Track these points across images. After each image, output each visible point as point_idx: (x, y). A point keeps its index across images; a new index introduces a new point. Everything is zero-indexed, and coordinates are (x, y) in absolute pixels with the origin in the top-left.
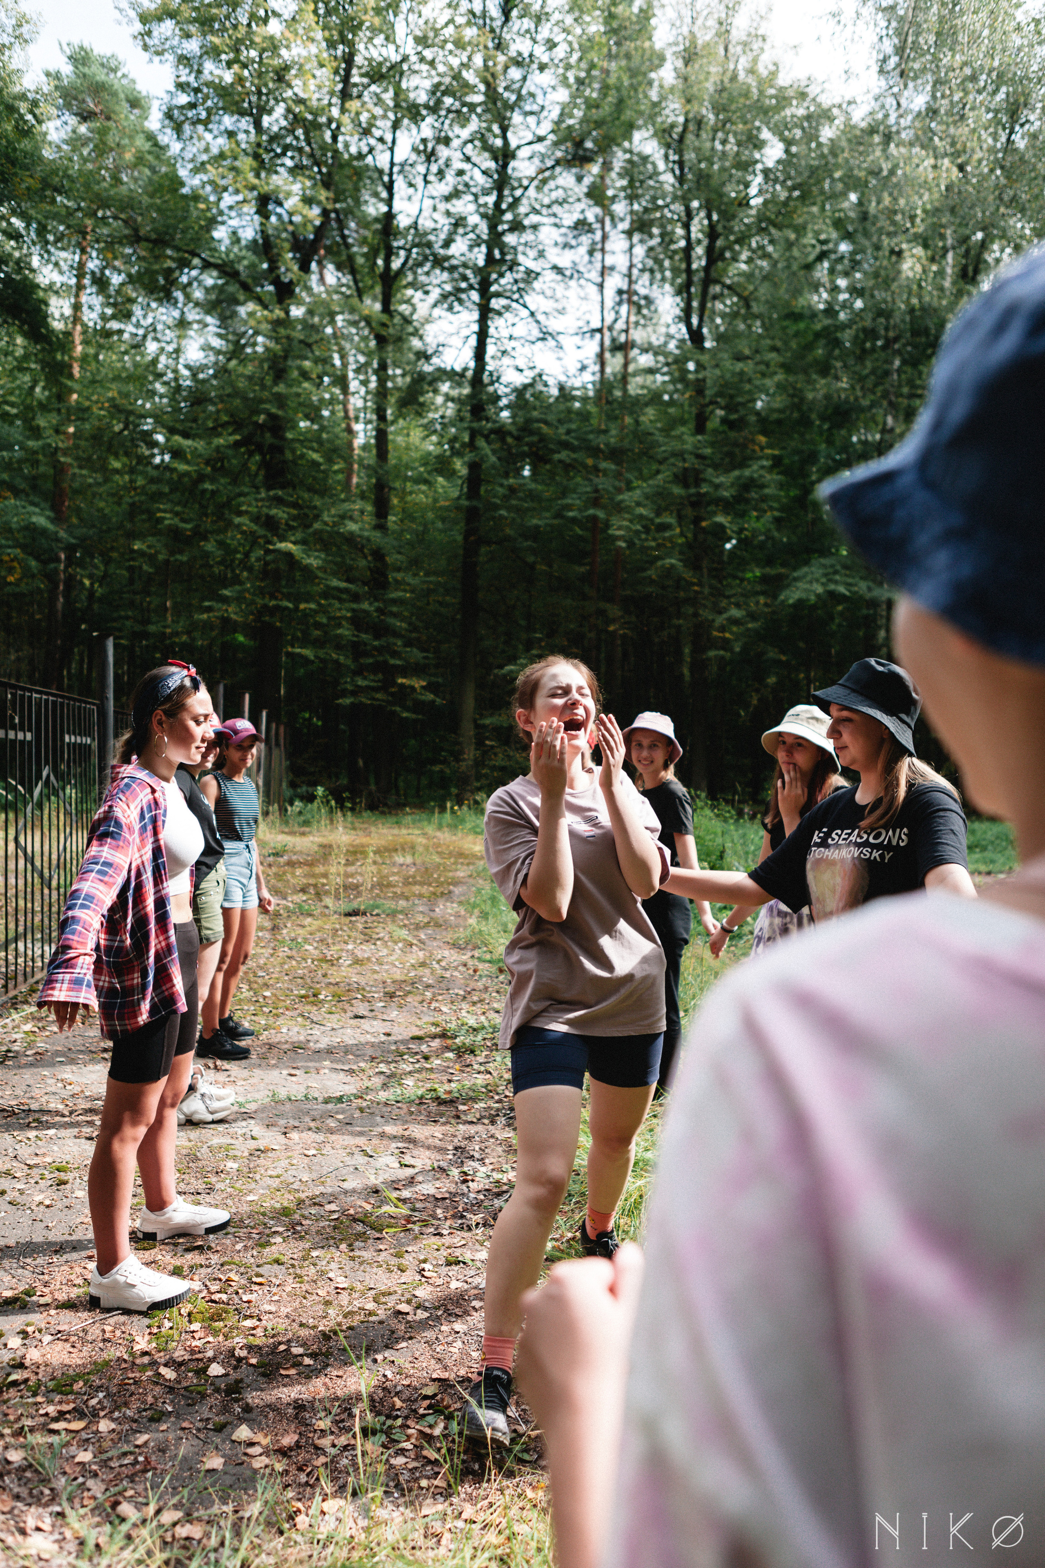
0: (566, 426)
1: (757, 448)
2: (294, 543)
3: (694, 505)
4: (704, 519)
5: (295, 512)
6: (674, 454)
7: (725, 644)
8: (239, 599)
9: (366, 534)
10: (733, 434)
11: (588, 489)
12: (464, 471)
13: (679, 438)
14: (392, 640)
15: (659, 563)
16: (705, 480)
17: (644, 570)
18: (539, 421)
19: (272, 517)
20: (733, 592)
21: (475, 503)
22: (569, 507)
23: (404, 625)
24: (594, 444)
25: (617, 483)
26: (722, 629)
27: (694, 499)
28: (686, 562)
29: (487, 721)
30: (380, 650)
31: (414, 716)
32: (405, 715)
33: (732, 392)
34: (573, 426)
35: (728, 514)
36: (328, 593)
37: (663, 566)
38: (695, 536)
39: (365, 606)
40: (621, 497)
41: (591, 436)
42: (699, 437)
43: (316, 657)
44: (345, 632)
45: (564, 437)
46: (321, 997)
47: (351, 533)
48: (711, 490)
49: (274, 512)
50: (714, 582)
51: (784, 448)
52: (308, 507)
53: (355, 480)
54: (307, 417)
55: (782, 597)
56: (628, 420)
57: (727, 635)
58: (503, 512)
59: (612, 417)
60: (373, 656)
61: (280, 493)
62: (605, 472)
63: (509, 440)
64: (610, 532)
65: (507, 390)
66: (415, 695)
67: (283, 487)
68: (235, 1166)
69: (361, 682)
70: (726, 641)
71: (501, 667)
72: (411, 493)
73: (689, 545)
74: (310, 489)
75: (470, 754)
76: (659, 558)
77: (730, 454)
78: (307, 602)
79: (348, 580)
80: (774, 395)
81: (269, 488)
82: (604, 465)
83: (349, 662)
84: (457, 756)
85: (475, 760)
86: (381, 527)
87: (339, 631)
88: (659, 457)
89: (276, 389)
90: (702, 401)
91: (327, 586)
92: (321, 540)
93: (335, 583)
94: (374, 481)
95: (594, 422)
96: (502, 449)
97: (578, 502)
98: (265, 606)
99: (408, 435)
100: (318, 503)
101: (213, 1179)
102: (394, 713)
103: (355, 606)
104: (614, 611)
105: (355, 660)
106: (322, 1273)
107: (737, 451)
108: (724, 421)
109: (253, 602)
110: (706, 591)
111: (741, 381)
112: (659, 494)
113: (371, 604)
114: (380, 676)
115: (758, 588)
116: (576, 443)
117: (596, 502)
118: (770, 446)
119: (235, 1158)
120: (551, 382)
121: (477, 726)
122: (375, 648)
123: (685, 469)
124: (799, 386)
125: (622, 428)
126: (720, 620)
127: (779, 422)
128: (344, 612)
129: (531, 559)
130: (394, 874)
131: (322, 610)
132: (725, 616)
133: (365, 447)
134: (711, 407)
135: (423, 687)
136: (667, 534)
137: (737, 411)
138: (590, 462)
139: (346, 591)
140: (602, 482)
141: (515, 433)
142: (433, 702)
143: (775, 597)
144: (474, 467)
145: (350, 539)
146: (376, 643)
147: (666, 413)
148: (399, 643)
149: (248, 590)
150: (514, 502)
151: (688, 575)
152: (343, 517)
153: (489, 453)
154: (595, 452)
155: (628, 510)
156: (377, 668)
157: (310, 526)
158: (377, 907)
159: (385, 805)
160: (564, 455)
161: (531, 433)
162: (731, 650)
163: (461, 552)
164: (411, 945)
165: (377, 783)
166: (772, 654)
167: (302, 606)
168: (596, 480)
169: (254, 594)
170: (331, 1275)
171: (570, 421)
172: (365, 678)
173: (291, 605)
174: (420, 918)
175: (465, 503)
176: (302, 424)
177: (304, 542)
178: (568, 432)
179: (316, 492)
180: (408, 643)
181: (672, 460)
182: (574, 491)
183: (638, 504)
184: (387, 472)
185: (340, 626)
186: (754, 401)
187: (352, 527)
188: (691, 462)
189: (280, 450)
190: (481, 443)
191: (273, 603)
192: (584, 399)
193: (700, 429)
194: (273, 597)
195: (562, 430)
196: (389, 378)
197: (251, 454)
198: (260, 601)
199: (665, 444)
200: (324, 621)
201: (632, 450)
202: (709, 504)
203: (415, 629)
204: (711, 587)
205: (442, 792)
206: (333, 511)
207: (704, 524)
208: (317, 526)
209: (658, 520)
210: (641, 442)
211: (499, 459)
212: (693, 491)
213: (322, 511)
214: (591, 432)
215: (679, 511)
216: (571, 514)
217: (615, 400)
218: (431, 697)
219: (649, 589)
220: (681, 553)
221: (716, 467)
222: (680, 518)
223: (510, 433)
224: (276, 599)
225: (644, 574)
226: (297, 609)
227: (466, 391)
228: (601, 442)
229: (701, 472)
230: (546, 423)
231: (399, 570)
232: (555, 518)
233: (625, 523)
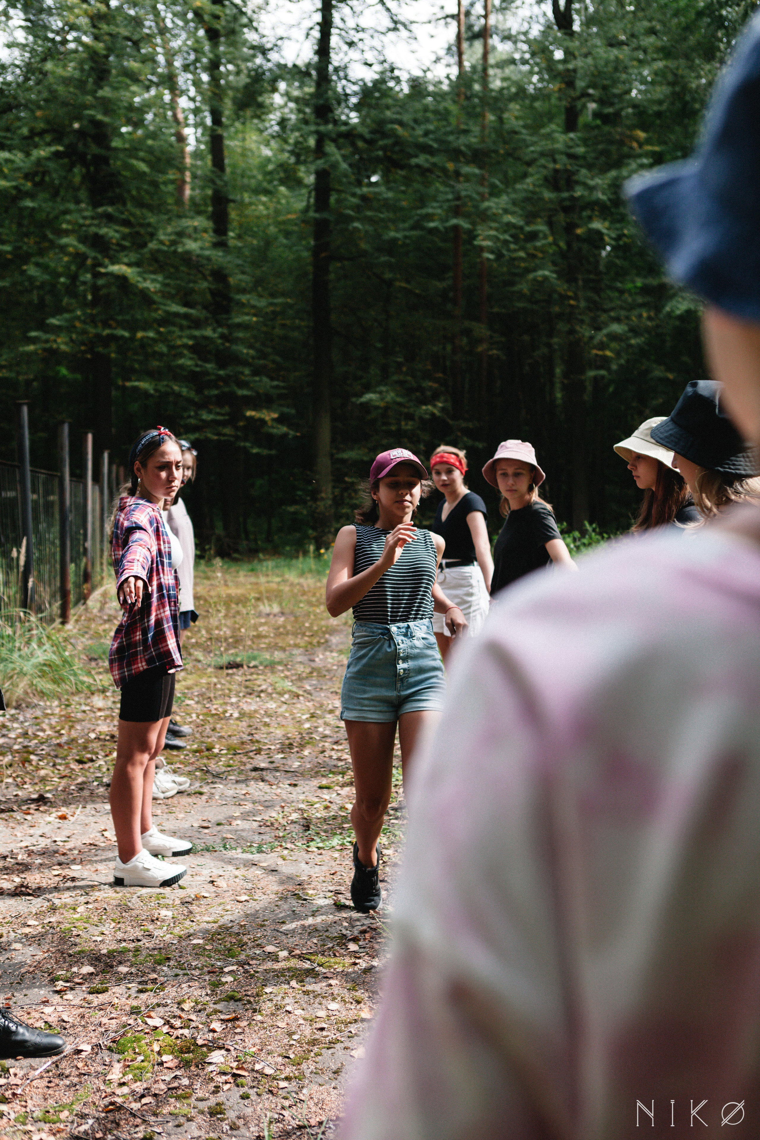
0: (423, 127)
1: (635, 145)
2: (129, 265)
3: (566, 210)
4: (578, 226)
5: (126, 230)
6: (542, 154)
7: (604, 363)
8: (70, 328)
9: (207, 253)
10: (606, 129)
11: (450, 197)
12: (311, 179)
13: (549, 136)
14: (240, 369)
15: (531, 276)
16: (577, 182)
17: (513, 284)
18: (393, 121)
19: (102, 237)
20: (612, 305)
21: (325, 215)
22: (429, 217)
23: (252, 352)
24: (455, 145)
25: (481, 189)
26: (602, 346)
27: (567, 203)
28: (560, 274)
29: (345, 455)
30: (225, 381)
31: (265, 452)
32: (255, 451)
33: (606, 82)
34: (431, 127)
35: (605, 219)
36: (168, 319)
37: (535, 280)
38: (569, 244)
39: (208, 332)
40: (486, 204)
41: (451, 138)
42: (572, 135)
43: (156, 390)
44: (187, 362)
45: (421, 140)
46: (216, 751)
47: (188, 253)
48: (586, 193)
49: (103, 231)
50: (590, 294)
51: (665, 143)
52: (141, 225)
53: (188, 192)
54: (129, 122)
55: (668, 309)
56: (491, 117)
57: (608, 353)
58: (357, 225)
59: (472, 114)
60: (217, 387)
61: (110, 209)
62: (468, 178)
63: (360, 144)
64: (476, 243)
65: (356, 88)
66: (265, 429)
67: (112, 203)
68: (170, 914)
69: (206, 416)
70: (605, 359)
71: (361, 395)
72: (251, 204)
73: (563, 255)
74: (141, 204)
75: (327, 493)
76: (528, 271)
77: (605, 153)
78: (144, 329)
79: (186, 304)
80: (653, 83)
81: (95, 204)
82: (467, 169)
83: (192, 395)
84: (314, 495)
85: (334, 499)
86: (221, 245)
87: (181, 361)
88: (527, 158)
89: (100, 93)
90: (573, 94)
91: (167, 313)
92: (156, 260)
93: (176, 308)
94: (210, 192)
95: (453, 121)
96: (353, 154)
97: (439, 211)
98: (98, 336)
99: (244, 140)
100: (152, 219)
101: (151, 927)
102: (245, 449)
103: (197, 333)
104: (481, 330)
105: (199, 391)
106: (278, 1008)
107: (613, 148)
108: (596, 115)
109: (84, 332)
110: (583, 304)
111: (616, 69)
112: (527, 199)
113: (214, 330)
114: (227, 409)
115: (640, 300)
116: (435, 145)
117: (456, 211)
118: (648, 141)
119: (167, 907)
120: (404, 77)
121: (335, 461)
122: (220, 378)
123: (556, 171)
124: (680, 72)
125: (483, 127)
126: (600, 336)
127: (659, 114)
128: (185, 340)
129: (388, 275)
130: (262, 624)
131: (163, 338)
132: (605, 331)
133: (197, 155)
134: (584, 100)
135: (273, 420)
136: (538, 244)
137: (612, 104)
138: (450, 166)
139: (186, 316)
140: (465, 189)
141: (368, 136)
142: (285, 436)
143: (658, 309)
144: (322, 175)
145: (187, 258)
146: (221, 372)
147: (532, 107)
148: (247, 371)
149: (78, 318)
150: (369, 213)
151: (562, 287)
152: (181, 234)
153: (339, 158)
154: (456, 154)
155: (495, 217)
156: (221, 400)
157: (144, 245)
158: (254, 658)
159: (236, 551)
160: (422, 160)
161: (384, 135)
162: (609, 370)
163: (310, 269)
164: (298, 696)
165: (226, 528)
166: (658, 372)
167: (140, 335)
168: (459, 187)
169: (84, 322)
170: (288, 1008)
171: (427, 120)
172: (210, 412)
173: (126, 334)
174: (300, 669)
175: (312, 214)
176: (124, 130)
177: (137, 264)
178: (426, 133)
179: (149, 207)
180: (256, 372)
181: (542, 161)
182: (434, 199)
183: (506, 211)
184: (226, 184)
185: (181, 355)
186: (629, 91)
187: (192, 245)
188: (562, 163)
189: (105, 160)
190: (330, 148)
191: (106, 332)
192: (440, 96)
193: (570, 125)
194: (106, 325)
195: (419, 131)
196: (221, 75)
197: (72, 165)
198: (92, 330)
199: (534, 144)
200: (164, 349)
201: (496, 152)
202: (583, 208)
203: (263, 356)
204: (588, 300)
205: (298, 535)
206: (169, 229)
207: (579, 231)
208: (152, 245)
209: (528, 229)
210: (505, 142)
211: (350, 165)
212: (565, 195)
213: (156, 229)
214: (451, 133)
215: (550, 217)
216: (432, 225)
217: (476, 96)
218: (284, 429)
219: (521, 305)
220: (554, 263)
221: (590, 167)
222: (550, 224)
223: (361, 137)
224: (110, 327)
225: (516, 288)
226: (133, 339)
227: (310, 89)
228: (461, 143)
229: (574, 173)
230: (401, 123)
231: (244, 291)
232: (413, 228)
233: (493, 233)
